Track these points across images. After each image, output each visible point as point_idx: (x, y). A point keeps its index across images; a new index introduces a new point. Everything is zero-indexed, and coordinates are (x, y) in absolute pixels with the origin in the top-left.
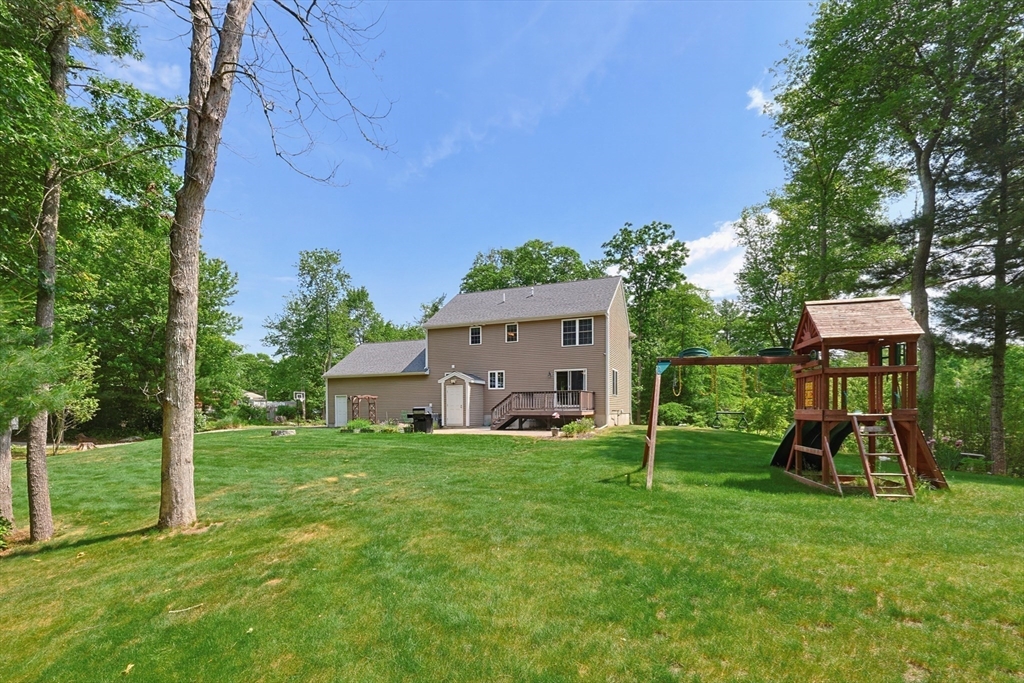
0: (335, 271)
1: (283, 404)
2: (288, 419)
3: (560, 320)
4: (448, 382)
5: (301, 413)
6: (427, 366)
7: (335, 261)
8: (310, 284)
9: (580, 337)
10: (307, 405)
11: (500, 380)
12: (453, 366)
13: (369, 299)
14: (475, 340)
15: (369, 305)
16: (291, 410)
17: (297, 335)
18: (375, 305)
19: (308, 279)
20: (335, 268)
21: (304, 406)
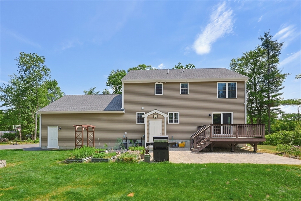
0: (42, 67)
1: (8, 132)
2: (10, 140)
3: (216, 82)
4: (149, 118)
5: (19, 137)
6: (123, 108)
7: (42, 62)
8: (26, 71)
9: (229, 93)
10: (22, 133)
11: (176, 118)
12: (143, 108)
13: (58, 86)
14: (159, 92)
15: (58, 88)
16: (13, 135)
17: (18, 95)
18: (61, 89)
19: (25, 68)
20: (41, 65)
21: (21, 133)
